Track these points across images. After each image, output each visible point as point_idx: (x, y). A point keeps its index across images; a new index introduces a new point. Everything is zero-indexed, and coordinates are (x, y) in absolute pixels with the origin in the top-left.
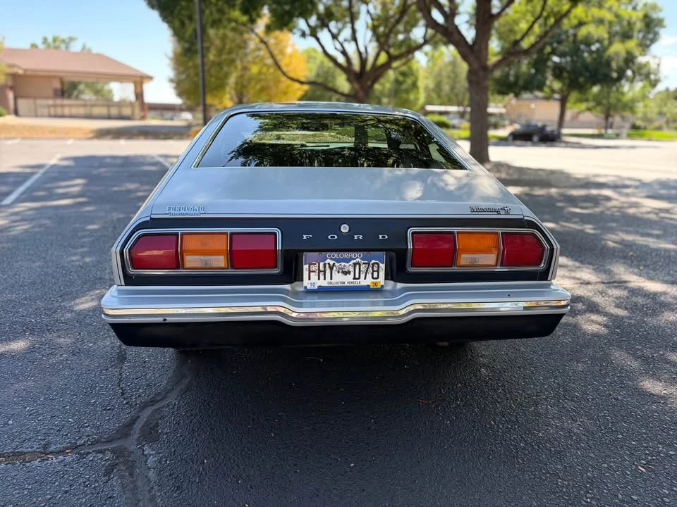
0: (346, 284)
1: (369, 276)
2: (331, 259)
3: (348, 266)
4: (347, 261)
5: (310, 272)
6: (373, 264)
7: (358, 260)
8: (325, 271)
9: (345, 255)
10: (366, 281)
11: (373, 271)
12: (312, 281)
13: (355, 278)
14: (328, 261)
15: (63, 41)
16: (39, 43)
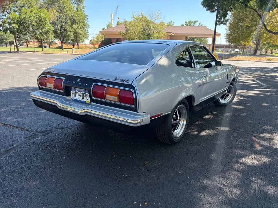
0: (80, 100)
1: (86, 98)
2: (77, 90)
3: (81, 93)
4: (81, 91)
5: (72, 94)
6: (87, 94)
7: (83, 92)
8: (75, 94)
9: (80, 90)
10: (85, 100)
11: (87, 97)
12: (73, 97)
13: (82, 98)
14: (76, 91)
15: (193, 22)
16: (184, 24)
